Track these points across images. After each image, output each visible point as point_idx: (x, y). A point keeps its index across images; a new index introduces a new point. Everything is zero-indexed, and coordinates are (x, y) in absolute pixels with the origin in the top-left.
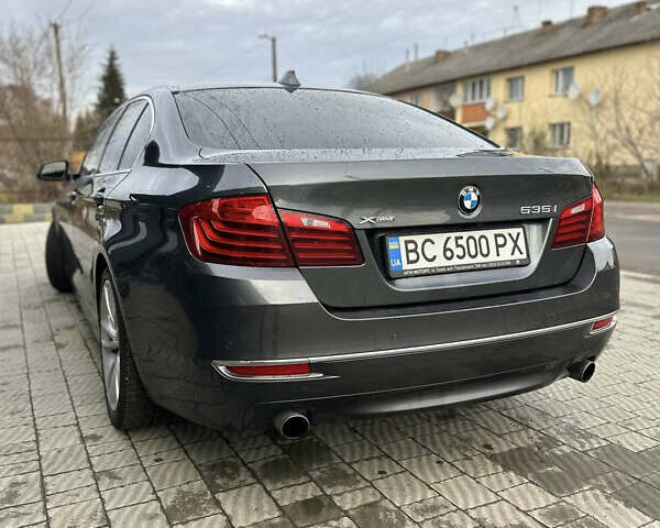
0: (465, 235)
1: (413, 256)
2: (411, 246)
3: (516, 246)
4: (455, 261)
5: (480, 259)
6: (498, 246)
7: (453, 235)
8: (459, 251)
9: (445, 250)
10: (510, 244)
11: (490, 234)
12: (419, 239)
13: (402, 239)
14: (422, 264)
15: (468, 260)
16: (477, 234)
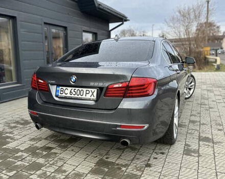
0: (77, 89)
1: (62, 92)
2: (62, 90)
3: (93, 94)
4: (72, 96)
5: (80, 96)
6: (86, 93)
7: (73, 88)
8: (74, 93)
9: (71, 92)
10: (91, 93)
11: (85, 90)
12: (64, 88)
13: (61, 87)
14: (64, 95)
15: (76, 96)
16: (80, 89)
